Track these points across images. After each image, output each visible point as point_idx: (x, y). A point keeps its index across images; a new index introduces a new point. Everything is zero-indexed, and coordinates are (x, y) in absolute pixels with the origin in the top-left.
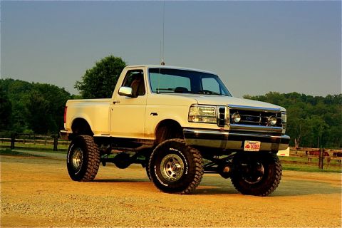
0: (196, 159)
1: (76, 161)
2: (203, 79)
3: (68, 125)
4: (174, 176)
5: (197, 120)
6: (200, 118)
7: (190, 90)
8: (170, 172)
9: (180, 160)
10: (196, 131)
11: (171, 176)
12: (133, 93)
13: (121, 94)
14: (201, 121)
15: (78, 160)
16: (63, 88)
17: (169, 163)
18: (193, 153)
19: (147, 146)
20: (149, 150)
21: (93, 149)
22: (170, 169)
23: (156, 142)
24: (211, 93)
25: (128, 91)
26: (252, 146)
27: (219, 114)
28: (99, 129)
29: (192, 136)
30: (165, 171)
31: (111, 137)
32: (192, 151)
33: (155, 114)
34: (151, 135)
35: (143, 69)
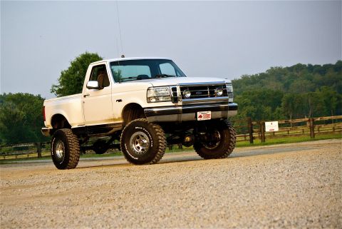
0: (158, 133)
1: (59, 153)
2: (160, 65)
3: (48, 122)
4: (143, 150)
5: (154, 100)
6: (157, 98)
7: (150, 76)
8: (139, 148)
9: (145, 135)
10: (155, 110)
11: (140, 150)
12: (99, 85)
13: (89, 88)
14: (158, 101)
15: (61, 151)
16: (39, 96)
17: (137, 140)
18: (155, 128)
19: (117, 129)
20: (119, 132)
21: (72, 139)
22: (138, 145)
23: (124, 124)
24: (167, 76)
25: (95, 84)
26: (204, 116)
27: (172, 92)
28: (75, 121)
29: (151, 114)
30: (134, 147)
31: (86, 127)
32: (154, 127)
33: (120, 101)
34: (119, 119)
35: (105, 63)
